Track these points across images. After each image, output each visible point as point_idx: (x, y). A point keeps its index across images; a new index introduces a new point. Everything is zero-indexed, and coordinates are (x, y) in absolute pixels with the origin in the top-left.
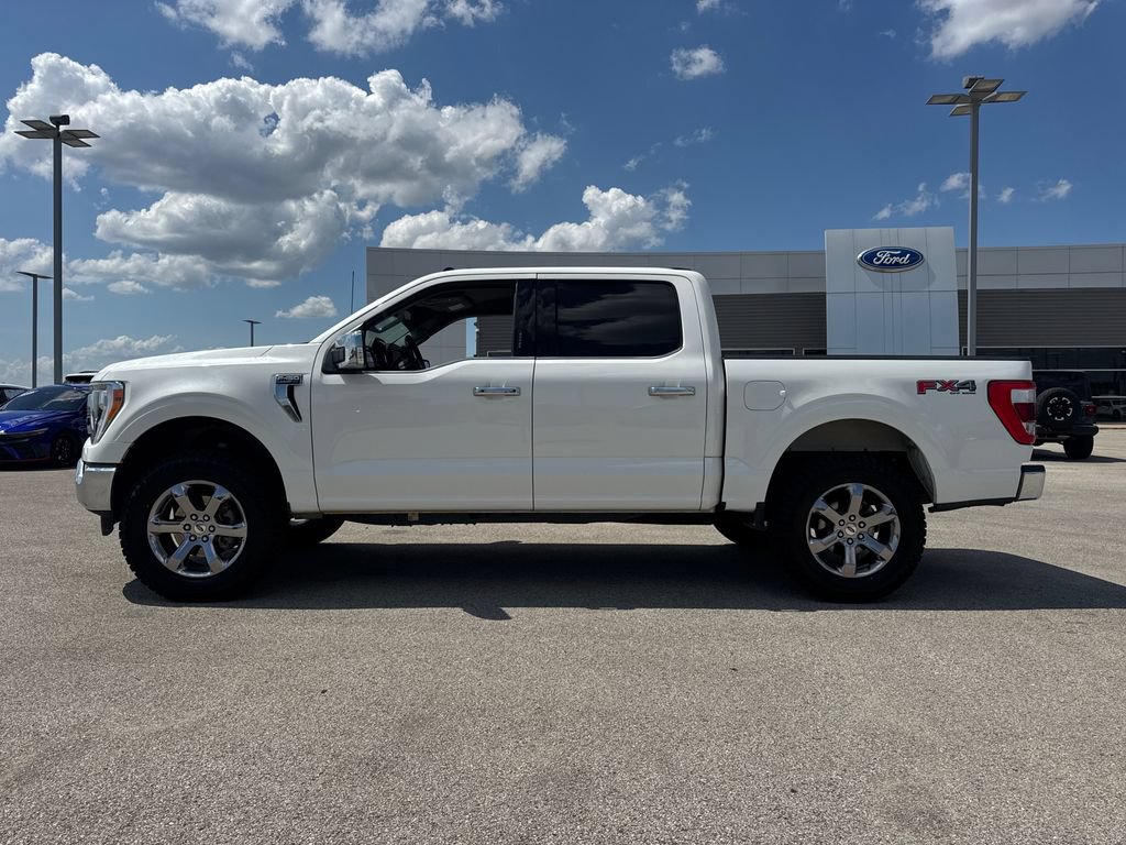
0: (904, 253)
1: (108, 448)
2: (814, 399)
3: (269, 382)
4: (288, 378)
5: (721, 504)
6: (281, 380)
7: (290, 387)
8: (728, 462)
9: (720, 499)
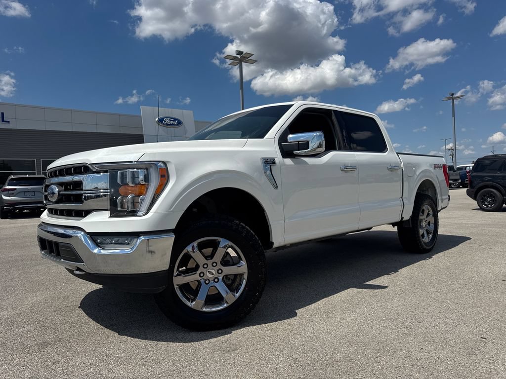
0: (175, 120)
2: (420, 171)
3: (260, 164)
4: (269, 160)
5: (402, 218)
6: (266, 162)
7: (271, 166)
8: (404, 200)
9: (402, 216)
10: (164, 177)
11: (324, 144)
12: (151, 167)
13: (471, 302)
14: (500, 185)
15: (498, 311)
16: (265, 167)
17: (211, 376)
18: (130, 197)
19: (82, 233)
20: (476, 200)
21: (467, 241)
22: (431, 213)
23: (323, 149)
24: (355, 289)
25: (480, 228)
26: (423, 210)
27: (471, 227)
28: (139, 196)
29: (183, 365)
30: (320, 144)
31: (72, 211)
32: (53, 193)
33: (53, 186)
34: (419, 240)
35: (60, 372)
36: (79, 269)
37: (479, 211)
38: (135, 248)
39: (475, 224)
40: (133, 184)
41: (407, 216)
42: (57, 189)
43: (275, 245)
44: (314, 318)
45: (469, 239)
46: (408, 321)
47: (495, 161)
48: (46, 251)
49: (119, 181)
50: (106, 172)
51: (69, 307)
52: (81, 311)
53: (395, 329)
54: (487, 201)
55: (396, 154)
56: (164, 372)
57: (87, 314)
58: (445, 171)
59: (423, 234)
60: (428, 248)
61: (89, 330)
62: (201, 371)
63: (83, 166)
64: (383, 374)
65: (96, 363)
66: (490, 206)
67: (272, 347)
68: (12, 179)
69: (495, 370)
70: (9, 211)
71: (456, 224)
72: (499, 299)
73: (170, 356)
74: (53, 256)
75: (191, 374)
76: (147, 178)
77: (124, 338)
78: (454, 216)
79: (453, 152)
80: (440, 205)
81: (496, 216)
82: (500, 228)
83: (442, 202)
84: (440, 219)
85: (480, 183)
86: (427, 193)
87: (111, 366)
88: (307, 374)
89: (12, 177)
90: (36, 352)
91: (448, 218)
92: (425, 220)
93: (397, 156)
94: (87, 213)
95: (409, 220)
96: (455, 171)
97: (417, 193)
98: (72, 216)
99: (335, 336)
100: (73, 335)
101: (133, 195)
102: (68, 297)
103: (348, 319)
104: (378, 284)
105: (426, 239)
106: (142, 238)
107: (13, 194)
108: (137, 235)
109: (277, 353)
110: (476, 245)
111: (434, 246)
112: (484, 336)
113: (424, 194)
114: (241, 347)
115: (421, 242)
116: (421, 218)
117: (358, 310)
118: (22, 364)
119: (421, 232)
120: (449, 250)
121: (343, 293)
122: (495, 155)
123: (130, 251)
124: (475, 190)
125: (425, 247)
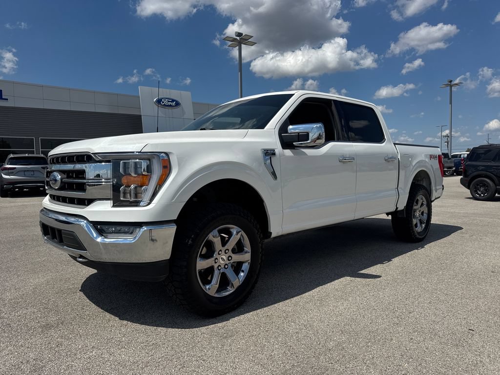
0: (173, 101)
1: (167, 207)
2: (417, 162)
3: (260, 154)
4: (269, 152)
5: (397, 208)
6: (266, 153)
7: (270, 157)
8: (399, 190)
9: (396, 206)
10: (167, 168)
11: (324, 136)
12: (154, 158)
13: (460, 293)
14: (494, 175)
15: (486, 303)
16: (264, 157)
17: (208, 361)
18: (132, 186)
19: (85, 222)
20: (469, 189)
21: (459, 231)
22: (425, 203)
23: (323, 141)
24: (348, 278)
25: (472, 218)
26: (418, 200)
27: (463, 216)
28: (142, 186)
29: (182, 350)
30: (320, 134)
31: (74, 199)
32: (56, 180)
33: (56, 174)
34: (413, 229)
35: (63, 354)
36: (81, 257)
37: (472, 200)
38: (137, 238)
39: (467, 213)
40: (135, 174)
41: (402, 206)
42: (60, 177)
43: (273, 235)
44: (307, 305)
45: (461, 228)
46: (399, 311)
47: (490, 151)
48: (49, 236)
49: (121, 170)
50: (109, 161)
51: (71, 289)
52: (82, 293)
53: (386, 319)
54: (480, 191)
55: (393, 145)
56: (163, 357)
57: (88, 297)
58: (440, 162)
59: (416, 224)
60: (420, 237)
61: (91, 313)
62: (199, 357)
63: (86, 155)
64: (373, 364)
65: (98, 346)
66: (482, 195)
67: (268, 334)
68: (11, 158)
69: (481, 362)
70: (9, 190)
71: (449, 213)
72: (487, 290)
73: (169, 341)
74: (55, 242)
75: (189, 359)
76: (149, 169)
77: (125, 322)
78: (447, 205)
79: (449, 139)
80: (434, 195)
81: (488, 206)
82: (492, 218)
83: (436, 192)
84: (434, 207)
85: (474, 172)
86: (421, 183)
87: (112, 350)
88: (300, 362)
89: (12, 156)
90: (39, 334)
91: (441, 207)
92: (419, 210)
93: (394, 147)
94: (90, 202)
95: (403, 210)
96: (449, 159)
97: (412, 182)
98: (75, 204)
99: (328, 325)
100: (75, 317)
101: (135, 185)
102: (69, 279)
103: (341, 308)
104: (371, 273)
105: (419, 229)
106: (145, 228)
107: (12, 173)
108: (139, 225)
109: (272, 340)
110: (467, 235)
111: (426, 235)
112: (472, 328)
113: (419, 185)
114: (237, 333)
115: (414, 232)
116: (415, 207)
117: (350, 299)
118: (27, 345)
119: (415, 221)
120: (441, 240)
121: (336, 281)
122: (491, 145)
123: (133, 240)
124: (469, 179)
125: (418, 236)
